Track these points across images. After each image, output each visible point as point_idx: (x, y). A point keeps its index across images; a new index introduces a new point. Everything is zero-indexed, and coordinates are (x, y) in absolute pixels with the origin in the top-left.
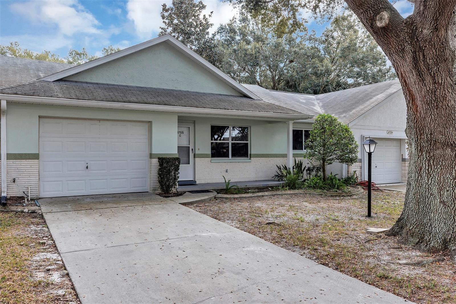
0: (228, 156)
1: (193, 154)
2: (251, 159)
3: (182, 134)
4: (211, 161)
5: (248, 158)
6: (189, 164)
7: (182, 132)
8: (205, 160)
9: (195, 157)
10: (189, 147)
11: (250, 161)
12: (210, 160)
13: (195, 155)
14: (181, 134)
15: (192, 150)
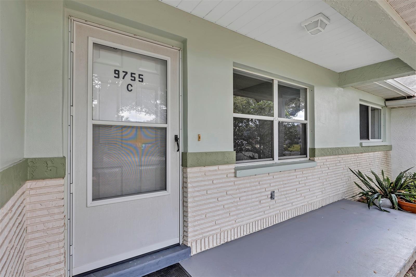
0: (272, 156)
1: (178, 156)
2: (314, 161)
3: (136, 84)
4: (235, 173)
5: (307, 157)
6: (165, 189)
7: (137, 76)
8: (219, 172)
9: (184, 164)
10: (166, 129)
11: (311, 164)
12: (233, 171)
13: (184, 157)
14: (132, 82)
15: (176, 139)
